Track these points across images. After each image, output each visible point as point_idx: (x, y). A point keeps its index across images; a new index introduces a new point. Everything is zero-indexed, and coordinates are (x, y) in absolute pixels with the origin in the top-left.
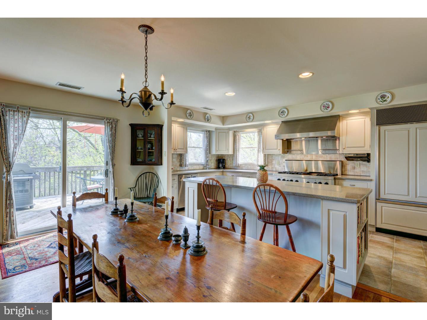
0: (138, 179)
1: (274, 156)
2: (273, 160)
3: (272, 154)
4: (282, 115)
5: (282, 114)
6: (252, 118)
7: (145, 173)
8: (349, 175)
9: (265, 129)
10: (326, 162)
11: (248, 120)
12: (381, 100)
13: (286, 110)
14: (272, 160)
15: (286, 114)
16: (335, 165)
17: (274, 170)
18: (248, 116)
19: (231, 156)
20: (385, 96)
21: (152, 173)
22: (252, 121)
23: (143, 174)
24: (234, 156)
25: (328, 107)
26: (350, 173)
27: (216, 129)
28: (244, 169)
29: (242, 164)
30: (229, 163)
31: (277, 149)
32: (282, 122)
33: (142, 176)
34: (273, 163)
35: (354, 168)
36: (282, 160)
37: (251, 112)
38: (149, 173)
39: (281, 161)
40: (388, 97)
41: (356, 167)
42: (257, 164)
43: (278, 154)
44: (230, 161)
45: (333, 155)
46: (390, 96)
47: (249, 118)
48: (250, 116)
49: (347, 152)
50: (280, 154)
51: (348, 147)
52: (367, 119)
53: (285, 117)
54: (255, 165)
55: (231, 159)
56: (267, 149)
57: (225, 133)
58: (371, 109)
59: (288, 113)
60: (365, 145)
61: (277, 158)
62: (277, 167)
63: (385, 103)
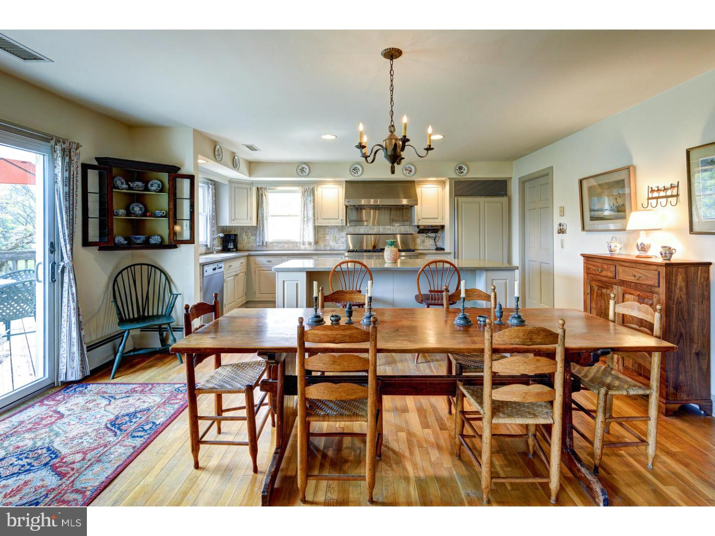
0: (115, 280)
1: (327, 230)
2: (327, 234)
3: (325, 226)
4: (355, 173)
5: (354, 171)
6: (307, 171)
7: (130, 266)
8: (420, 250)
9: (320, 189)
10: (392, 235)
11: (300, 173)
12: (458, 171)
13: (359, 167)
14: (325, 235)
15: (360, 173)
16: (396, 238)
17: (327, 249)
18: (300, 168)
19: (249, 229)
20: (462, 167)
21: (148, 265)
22: (307, 176)
23: (126, 268)
24: (257, 229)
25: (411, 171)
26: (420, 248)
27: (231, 181)
28: (274, 250)
29: (272, 243)
30: (246, 241)
31: (338, 219)
32: (346, 181)
33: (125, 273)
34: (326, 238)
35: (423, 242)
36: (340, 234)
37: (308, 162)
38: (140, 266)
39: (338, 236)
40: (464, 170)
41: (425, 240)
42: (302, 241)
43: (334, 226)
44: (248, 238)
45: (402, 227)
46: (466, 168)
47: (302, 170)
48: (303, 168)
49: (424, 223)
50: (336, 226)
51: (422, 218)
52: (440, 189)
53: (359, 176)
54: (297, 243)
55: (250, 234)
56: (323, 219)
57: (246, 190)
58: (450, 179)
59: (363, 171)
60: (438, 216)
61: (332, 231)
62: (332, 244)
63: (462, 174)
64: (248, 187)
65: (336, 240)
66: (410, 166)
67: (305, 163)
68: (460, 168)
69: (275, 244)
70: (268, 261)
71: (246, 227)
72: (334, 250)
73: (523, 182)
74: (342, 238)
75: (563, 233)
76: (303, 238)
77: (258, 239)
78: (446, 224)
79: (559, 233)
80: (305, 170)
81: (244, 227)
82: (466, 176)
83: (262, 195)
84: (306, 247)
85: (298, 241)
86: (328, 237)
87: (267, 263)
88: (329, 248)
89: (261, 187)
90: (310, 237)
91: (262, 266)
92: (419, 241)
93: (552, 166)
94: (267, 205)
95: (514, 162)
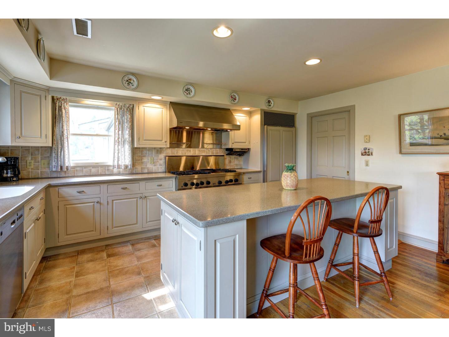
1: (145, 151)
2: (144, 156)
3: (142, 148)
4: (187, 94)
5: (187, 92)
6: (135, 84)
9: (141, 108)
11: (126, 85)
12: (268, 104)
13: (192, 89)
14: (142, 157)
15: (192, 94)
17: (145, 172)
18: (126, 79)
19: (38, 150)
20: (271, 101)
22: (134, 90)
24: (52, 150)
25: (235, 99)
29: (74, 167)
31: (162, 140)
32: (170, 102)
34: (143, 161)
35: (230, 162)
36: (158, 156)
37: (137, 74)
39: (155, 158)
40: (271, 104)
41: (232, 161)
42: (116, 164)
43: (152, 148)
44: (35, 162)
45: (214, 149)
46: (273, 103)
47: (129, 82)
48: (130, 79)
49: (235, 146)
50: (155, 148)
51: (235, 142)
52: (247, 118)
53: (191, 97)
54: (108, 166)
55: (40, 157)
56: (145, 140)
57: (39, 97)
58: (261, 110)
59: (195, 93)
60: (246, 140)
61: (150, 153)
62: (150, 166)
63: (270, 107)
64: (43, 94)
65: (154, 163)
66: (235, 94)
67: (133, 74)
68: (269, 102)
69: (78, 169)
70: (79, 192)
71: (32, 147)
72: (152, 173)
73: (311, 117)
74: (161, 160)
75: (369, 155)
76: (118, 160)
77: (54, 164)
78: (251, 148)
79: (362, 155)
80: (132, 82)
81: (29, 147)
82: (272, 109)
83: (60, 107)
84: (120, 171)
85: (112, 164)
86: (145, 160)
87: (79, 194)
88: (146, 171)
89: (59, 97)
90: (126, 159)
91: (70, 198)
92: (227, 161)
93: (355, 105)
94: (68, 121)
95: (299, 102)
